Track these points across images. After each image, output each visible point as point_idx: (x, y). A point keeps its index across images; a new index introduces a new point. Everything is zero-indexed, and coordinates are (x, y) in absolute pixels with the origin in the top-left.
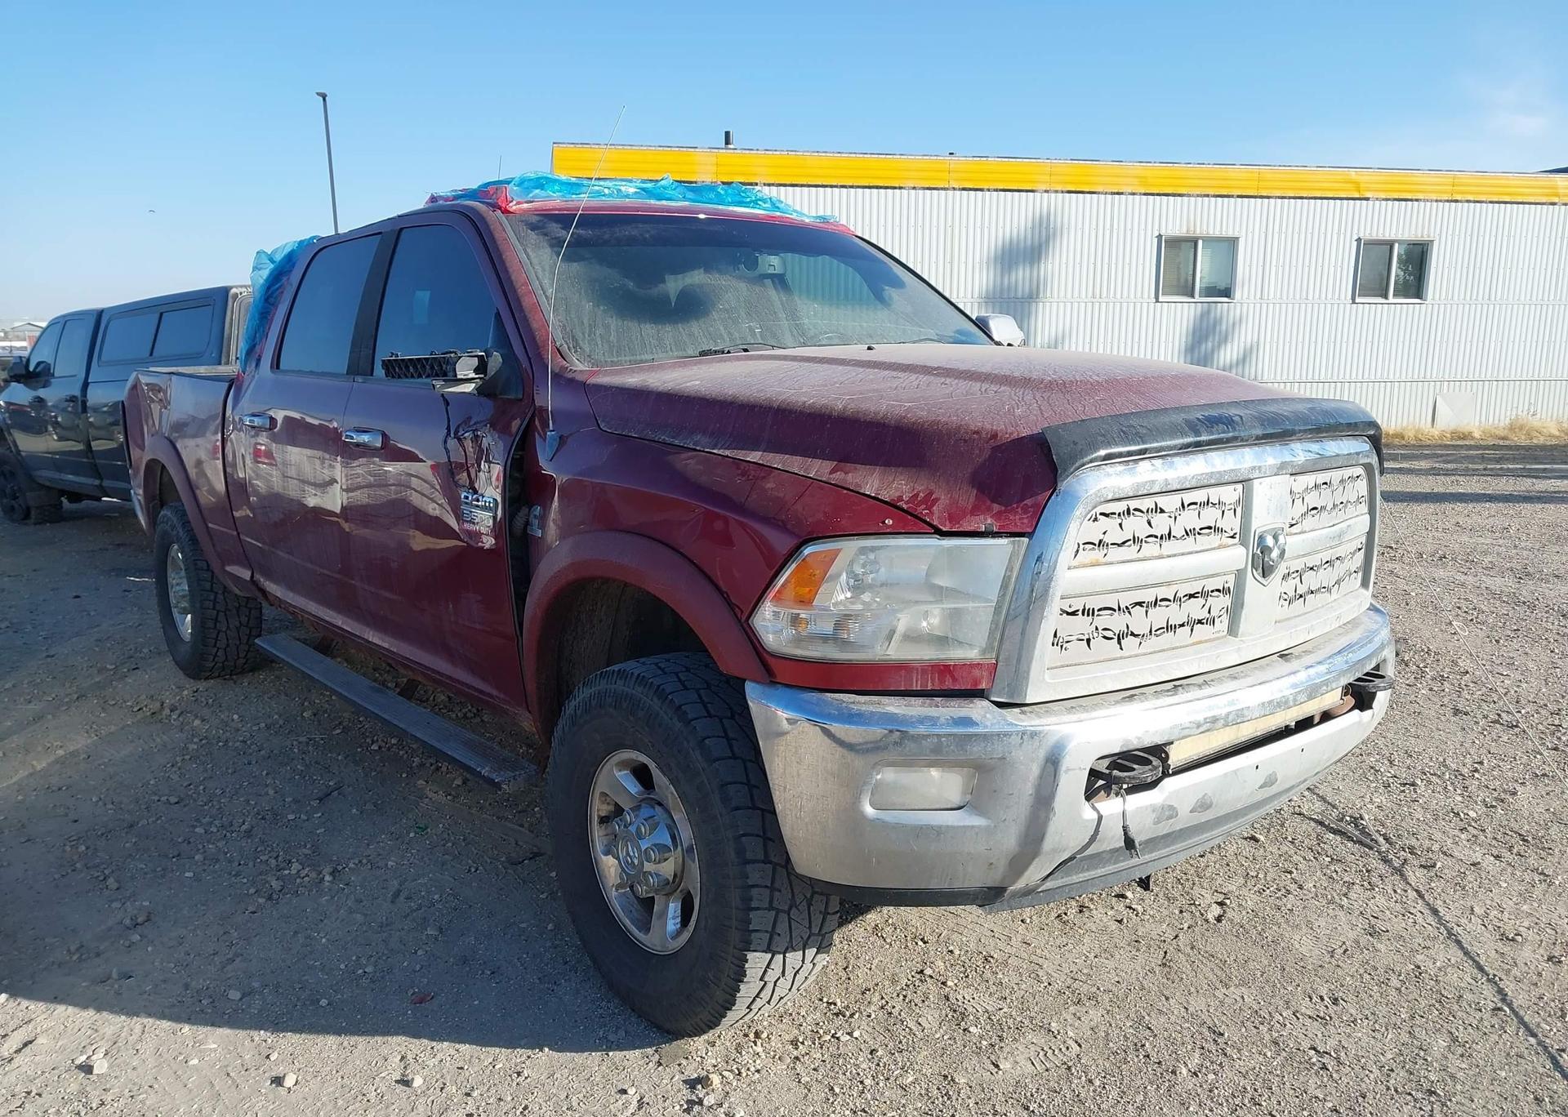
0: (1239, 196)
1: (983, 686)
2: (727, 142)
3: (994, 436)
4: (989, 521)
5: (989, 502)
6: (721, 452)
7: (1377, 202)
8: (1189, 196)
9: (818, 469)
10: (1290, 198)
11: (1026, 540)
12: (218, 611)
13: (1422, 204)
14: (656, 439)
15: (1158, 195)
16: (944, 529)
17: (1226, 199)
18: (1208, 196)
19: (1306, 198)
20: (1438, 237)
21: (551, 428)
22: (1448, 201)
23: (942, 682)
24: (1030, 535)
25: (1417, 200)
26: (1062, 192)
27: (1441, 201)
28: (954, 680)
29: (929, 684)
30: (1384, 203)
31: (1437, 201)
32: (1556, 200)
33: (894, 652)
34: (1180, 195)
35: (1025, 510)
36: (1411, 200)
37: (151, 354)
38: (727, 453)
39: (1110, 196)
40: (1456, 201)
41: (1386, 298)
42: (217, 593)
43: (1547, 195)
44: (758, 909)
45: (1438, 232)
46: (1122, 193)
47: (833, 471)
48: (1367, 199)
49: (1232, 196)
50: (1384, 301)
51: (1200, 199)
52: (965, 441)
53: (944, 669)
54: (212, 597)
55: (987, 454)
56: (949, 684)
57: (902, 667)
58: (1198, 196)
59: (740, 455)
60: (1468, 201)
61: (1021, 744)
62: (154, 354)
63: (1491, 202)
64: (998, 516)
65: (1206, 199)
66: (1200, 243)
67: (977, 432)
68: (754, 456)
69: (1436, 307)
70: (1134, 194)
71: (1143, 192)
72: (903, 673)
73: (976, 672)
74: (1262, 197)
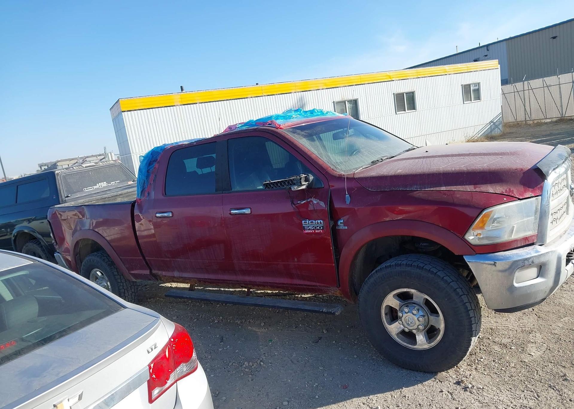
0: (355, 85)
1: (535, 241)
2: (182, 90)
3: (522, 170)
4: (531, 194)
5: (528, 188)
6: (429, 189)
7: (397, 81)
8: (340, 87)
9: (469, 188)
10: (371, 83)
11: (540, 197)
12: (125, 289)
13: (409, 80)
14: (398, 190)
15: (331, 88)
16: (521, 198)
17: (352, 87)
18: (346, 86)
19: (376, 83)
20: (416, 90)
21: (347, 194)
22: (417, 78)
23: (525, 242)
24: (540, 195)
25: (408, 79)
26: (300, 92)
27: (415, 78)
28: (528, 241)
29: (522, 244)
30: (398, 81)
31: (413, 78)
32: (446, 73)
33: (514, 237)
34: (337, 87)
35: (539, 188)
36: (406, 79)
37: (16, 203)
38: (432, 189)
39: (315, 91)
40: (419, 78)
41: (405, 111)
42: (123, 283)
43: (444, 72)
44: (473, 324)
45: (416, 88)
46: (319, 90)
47: (475, 188)
48: (393, 81)
49: (353, 85)
50: (405, 112)
51: (344, 88)
52: (514, 172)
53: (526, 239)
54: (122, 285)
55: (522, 175)
56: (527, 243)
57: (516, 241)
58: (343, 87)
59: (438, 189)
60: (422, 77)
61: (552, 255)
62: (18, 202)
63: (429, 77)
64: (532, 192)
65: (345, 87)
66: (346, 102)
67: (516, 169)
68: (443, 188)
69: (420, 111)
70: (323, 89)
71: (326, 88)
72: (516, 242)
73: (533, 238)
74: (362, 84)
